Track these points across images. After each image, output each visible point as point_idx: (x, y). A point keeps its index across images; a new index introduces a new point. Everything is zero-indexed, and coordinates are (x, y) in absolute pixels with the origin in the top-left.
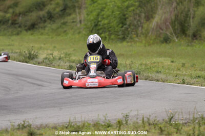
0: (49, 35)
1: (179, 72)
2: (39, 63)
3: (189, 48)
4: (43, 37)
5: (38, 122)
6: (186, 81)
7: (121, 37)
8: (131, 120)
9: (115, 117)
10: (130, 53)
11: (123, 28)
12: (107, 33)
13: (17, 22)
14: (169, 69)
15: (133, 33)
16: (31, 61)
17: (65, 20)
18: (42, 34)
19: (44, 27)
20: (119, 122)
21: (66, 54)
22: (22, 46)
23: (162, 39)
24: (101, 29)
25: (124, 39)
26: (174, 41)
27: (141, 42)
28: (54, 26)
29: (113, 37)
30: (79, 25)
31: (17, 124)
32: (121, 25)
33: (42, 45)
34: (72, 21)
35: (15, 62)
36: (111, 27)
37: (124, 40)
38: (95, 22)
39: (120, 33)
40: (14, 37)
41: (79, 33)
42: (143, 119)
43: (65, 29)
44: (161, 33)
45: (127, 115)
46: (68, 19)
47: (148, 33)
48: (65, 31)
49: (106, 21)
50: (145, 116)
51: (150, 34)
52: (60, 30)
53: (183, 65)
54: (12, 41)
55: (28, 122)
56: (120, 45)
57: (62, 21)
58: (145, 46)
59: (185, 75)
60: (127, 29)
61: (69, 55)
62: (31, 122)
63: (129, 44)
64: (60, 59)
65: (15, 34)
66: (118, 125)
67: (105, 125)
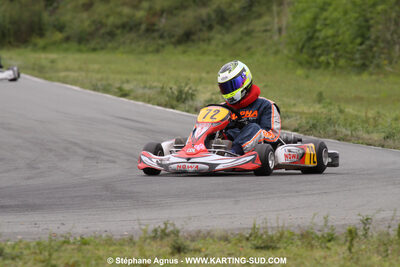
0: (217, 56)
2: (197, 110)
4: (205, 59)
5: (193, 227)
7: (358, 63)
8: (375, 228)
9: (343, 222)
10: (375, 96)
11: (364, 47)
12: (333, 55)
13: (156, 27)
15: (383, 56)
16: (182, 105)
17: (250, 28)
18: (204, 53)
19: (209, 40)
20: (350, 232)
22: (163, 74)
24: (320, 45)
25: (363, 67)
28: (228, 38)
29: (342, 62)
30: (276, 38)
31: (151, 227)
32: (359, 40)
33: (204, 75)
34: (264, 28)
35: (150, 105)
36: (339, 44)
37: (364, 70)
38: (308, 33)
39: (357, 56)
40: (149, 57)
41: (276, 52)
43: (249, 44)
45: (367, 219)
46: (257, 25)
48: (248, 49)
49: (330, 32)
52: (239, 45)
54: (147, 63)
55: (174, 225)
56: (355, 79)
57: (244, 29)
60: (371, 47)
62: (178, 226)
63: (374, 77)
65: (152, 52)
66: (349, 239)
67: (323, 236)
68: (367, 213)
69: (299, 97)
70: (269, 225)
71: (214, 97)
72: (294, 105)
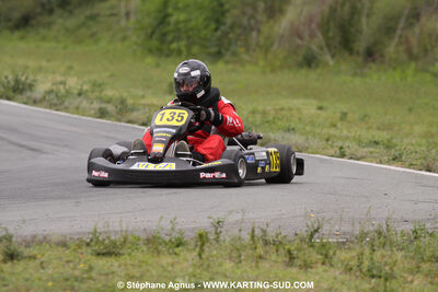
0: (59, 42)
1: (332, 131)
2: (35, 102)
3: (357, 81)
4: (47, 45)
5: (28, 231)
6: (348, 152)
7: (213, 50)
8: (227, 231)
9: (193, 226)
10: (231, 87)
11: (219, 33)
12: (184, 42)
14: (312, 123)
15: (239, 43)
16: (19, 97)
17: (95, 11)
18: (44, 39)
19: (49, 25)
20: (201, 236)
21: (94, 85)
23: (300, 59)
25: (218, 55)
26: (326, 64)
27: (256, 64)
28: (71, 23)
29: (195, 49)
30: (123, 23)
32: (213, 26)
33: (44, 63)
34: (110, 12)
36: (192, 29)
37: (219, 58)
41: (124, 39)
42: (253, 231)
43: (94, 30)
44: (298, 47)
45: (219, 222)
46: (102, 8)
47: (272, 45)
48: (93, 35)
49: (182, 17)
50: (256, 225)
51: (275, 46)
52: (83, 30)
53: (344, 116)
55: (6, 229)
57: (88, 12)
58: (264, 73)
59: (347, 138)
60: (226, 34)
61: (100, 85)
62: (11, 231)
63: (230, 66)
64: (80, 94)
66: (199, 243)
67: (170, 241)
68: (220, 215)
69: (149, 87)
70: (111, 229)
71: (54, 87)
72: (143, 97)
